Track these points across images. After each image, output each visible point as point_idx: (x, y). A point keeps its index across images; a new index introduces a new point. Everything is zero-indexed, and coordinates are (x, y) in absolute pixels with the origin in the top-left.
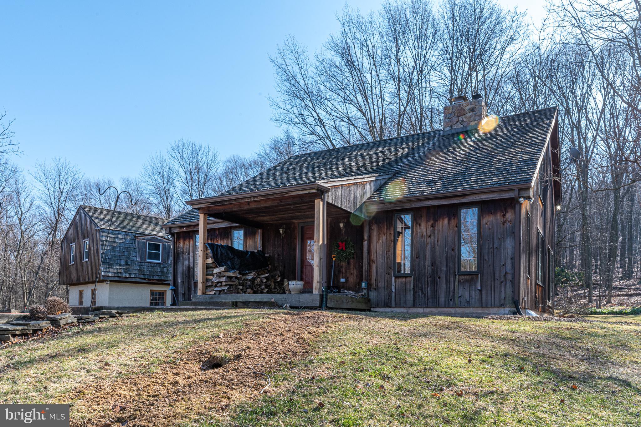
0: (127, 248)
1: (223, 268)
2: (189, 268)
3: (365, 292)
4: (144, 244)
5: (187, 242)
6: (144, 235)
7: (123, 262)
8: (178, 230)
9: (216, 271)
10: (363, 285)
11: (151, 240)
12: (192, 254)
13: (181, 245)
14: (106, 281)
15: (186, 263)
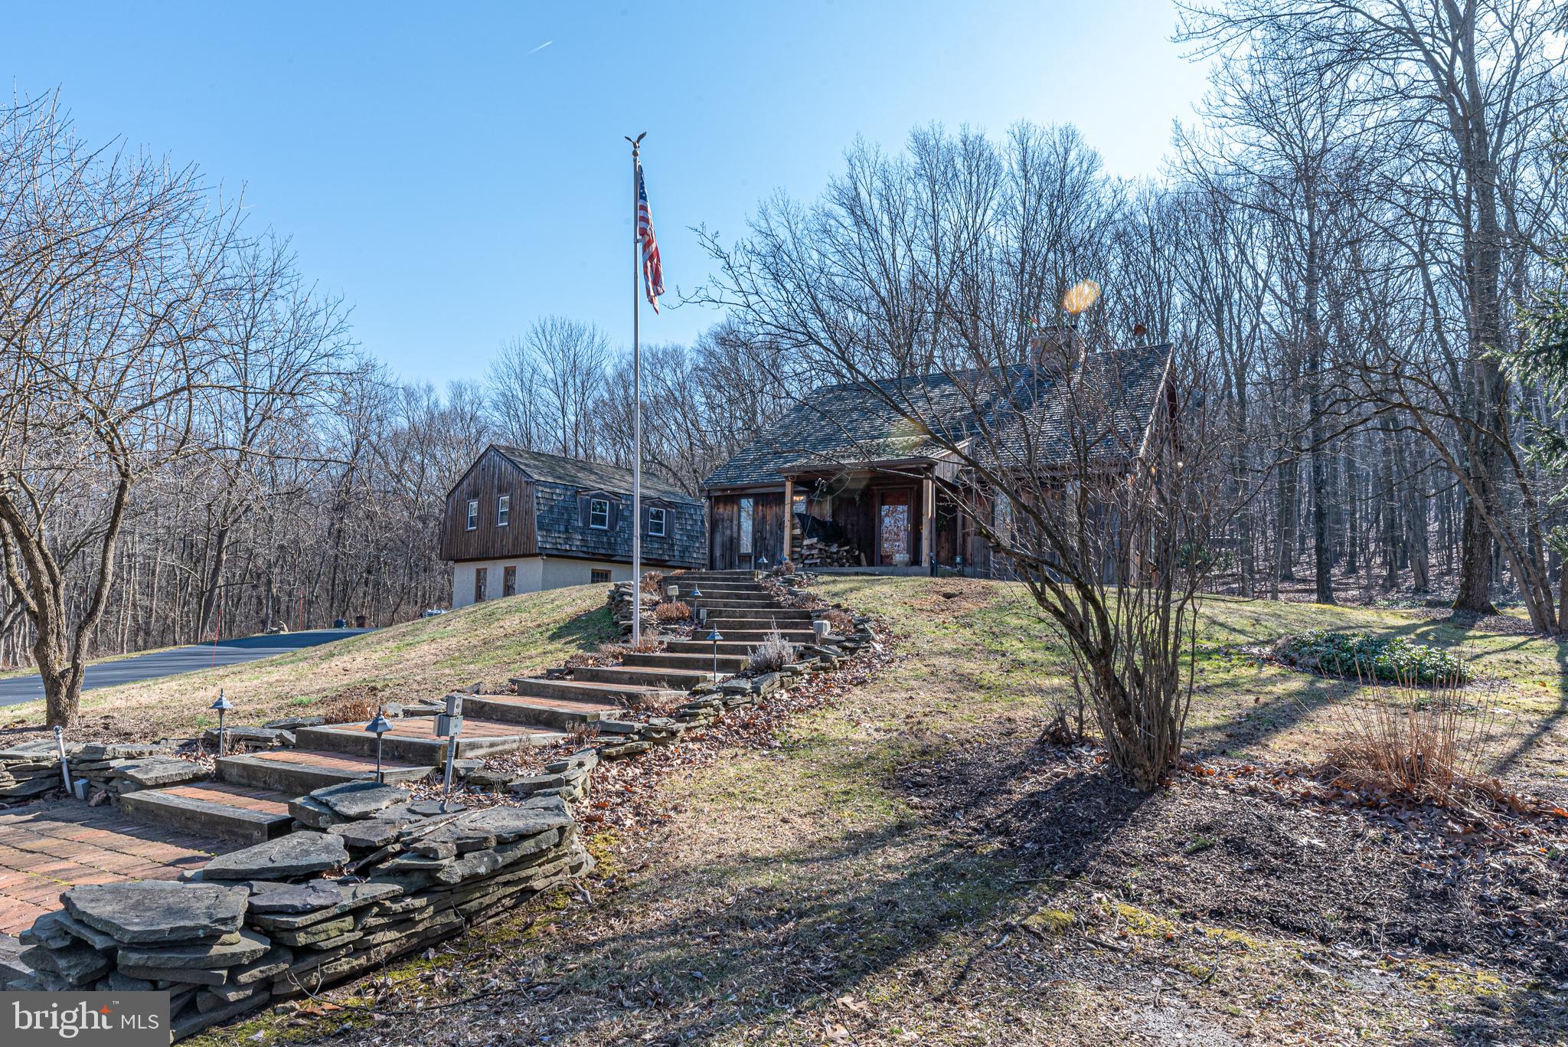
0: (566, 509)
1: (815, 540)
2: (731, 539)
3: (959, 567)
4: (589, 502)
5: (729, 508)
6: (587, 489)
7: (562, 528)
8: (719, 494)
9: (806, 542)
10: (958, 560)
11: (596, 496)
12: (735, 522)
13: (721, 510)
14: (540, 554)
15: (728, 532)
